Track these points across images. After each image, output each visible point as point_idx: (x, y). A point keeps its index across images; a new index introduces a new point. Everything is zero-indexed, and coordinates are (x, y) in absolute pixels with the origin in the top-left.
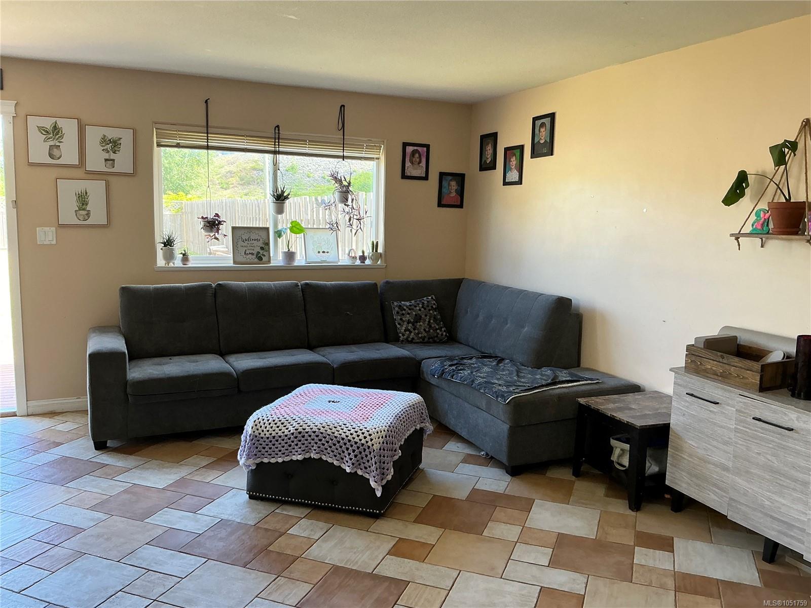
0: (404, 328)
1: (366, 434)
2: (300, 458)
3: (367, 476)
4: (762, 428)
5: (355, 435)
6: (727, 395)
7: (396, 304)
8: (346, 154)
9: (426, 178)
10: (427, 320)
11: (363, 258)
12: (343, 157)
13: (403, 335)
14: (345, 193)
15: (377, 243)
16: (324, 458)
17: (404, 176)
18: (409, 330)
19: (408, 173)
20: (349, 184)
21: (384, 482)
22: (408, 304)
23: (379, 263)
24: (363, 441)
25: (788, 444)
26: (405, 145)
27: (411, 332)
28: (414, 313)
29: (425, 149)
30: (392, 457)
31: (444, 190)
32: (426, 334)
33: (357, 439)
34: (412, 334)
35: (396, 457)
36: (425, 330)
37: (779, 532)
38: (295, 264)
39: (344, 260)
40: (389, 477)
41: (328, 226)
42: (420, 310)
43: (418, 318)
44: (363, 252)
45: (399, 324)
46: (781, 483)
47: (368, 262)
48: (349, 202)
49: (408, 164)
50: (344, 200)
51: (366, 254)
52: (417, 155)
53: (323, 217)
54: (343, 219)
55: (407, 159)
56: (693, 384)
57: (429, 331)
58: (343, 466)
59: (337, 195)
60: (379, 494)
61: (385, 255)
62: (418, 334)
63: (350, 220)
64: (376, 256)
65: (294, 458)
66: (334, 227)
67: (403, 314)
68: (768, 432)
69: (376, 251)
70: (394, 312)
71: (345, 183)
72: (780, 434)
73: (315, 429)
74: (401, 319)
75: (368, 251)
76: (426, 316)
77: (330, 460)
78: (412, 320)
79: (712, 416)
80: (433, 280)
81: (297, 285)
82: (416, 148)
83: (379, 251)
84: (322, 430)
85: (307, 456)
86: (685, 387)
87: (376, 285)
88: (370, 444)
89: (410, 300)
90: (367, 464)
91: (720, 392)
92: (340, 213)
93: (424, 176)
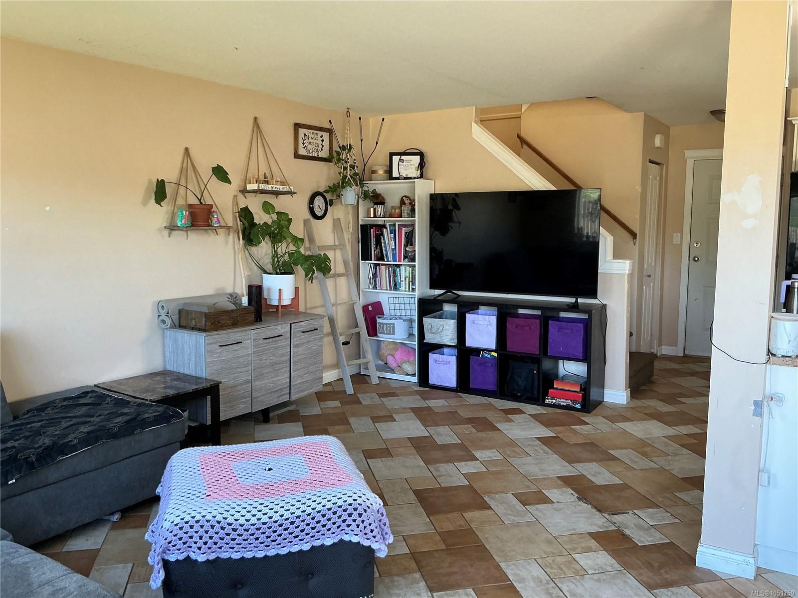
4: (267, 343)
6: (244, 333)
25: (279, 345)
37: (279, 397)
46: (277, 369)
56: (221, 338)
68: (271, 344)
72: (275, 341)
79: (237, 352)
86: (215, 343)
91: (239, 334)
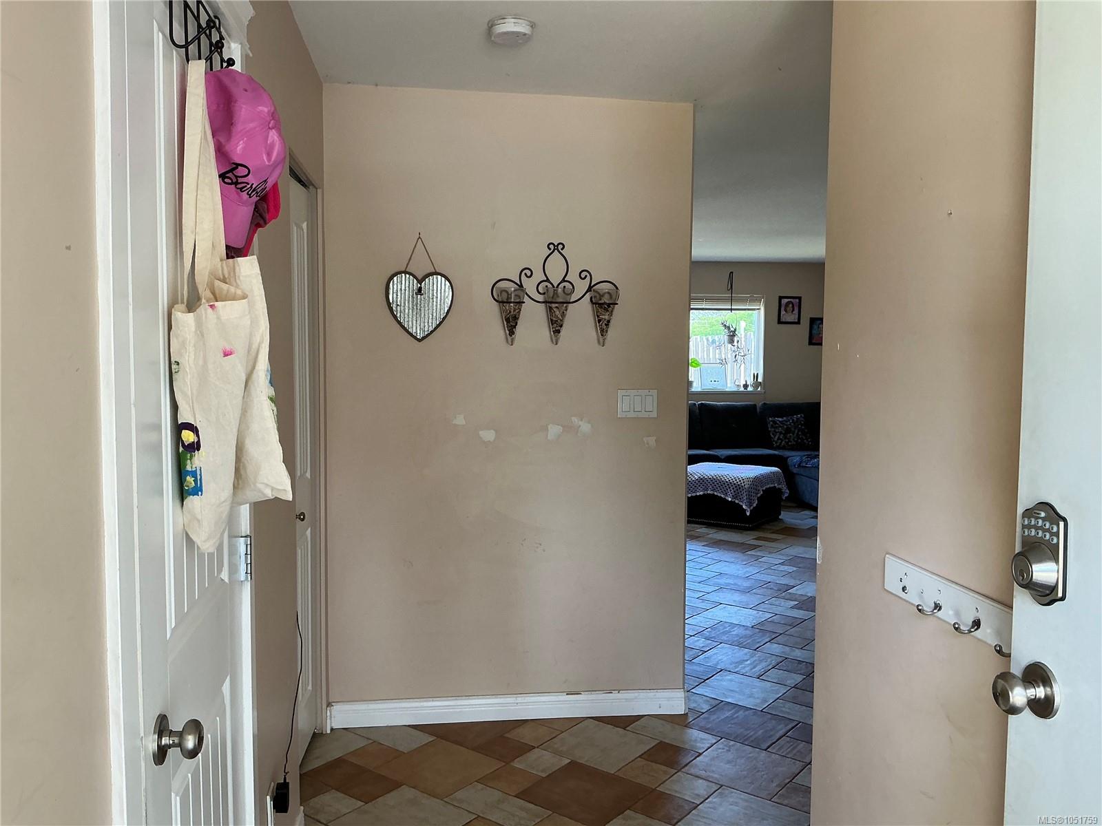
0: (777, 437)
1: (741, 479)
2: (701, 493)
3: (741, 504)
5: (734, 480)
7: (770, 419)
8: (733, 307)
9: (798, 323)
10: (796, 432)
11: (746, 386)
12: (731, 310)
13: (776, 443)
14: (732, 336)
15: (757, 374)
16: (715, 493)
17: (780, 322)
18: (781, 439)
19: (783, 319)
20: (735, 330)
21: (752, 508)
22: (780, 419)
23: (759, 389)
24: (739, 483)
26: (781, 298)
27: (782, 441)
28: (785, 427)
29: (797, 300)
30: (757, 494)
31: (814, 332)
32: (795, 443)
33: (735, 482)
34: (783, 442)
35: (759, 495)
36: (793, 439)
38: (693, 390)
39: (730, 387)
40: (755, 505)
41: (718, 361)
42: (790, 424)
43: (788, 431)
44: (746, 382)
45: (773, 434)
47: (750, 389)
48: (735, 343)
49: (783, 312)
50: (731, 341)
51: (748, 383)
52: (791, 305)
53: (714, 355)
54: (730, 356)
55: (783, 309)
57: (797, 441)
58: (727, 498)
59: (726, 338)
60: (748, 514)
61: (764, 384)
62: (788, 442)
63: (735, 356)
64: (757, 384)
65: (698, 494)
66: (723, 362)
67: (776, 427)
69: (757, 380)
70: (769, 426)
71: (732, 329)
73: (710, 477)
74: (775, 431)
75: (750, 381)
76: (795, 429)
77: (719, 495)
78: (783, 432)
80: (802, 404)
81: (695, 404)
82: (789, 300)
83: (759, 381)
84: (715, 477)
85: (706, 492)
87: (755, 405)
88: (743, 485)
89: (782, 417)
90: (741, 497)
92: (728, 351)
93: (797, 321)
